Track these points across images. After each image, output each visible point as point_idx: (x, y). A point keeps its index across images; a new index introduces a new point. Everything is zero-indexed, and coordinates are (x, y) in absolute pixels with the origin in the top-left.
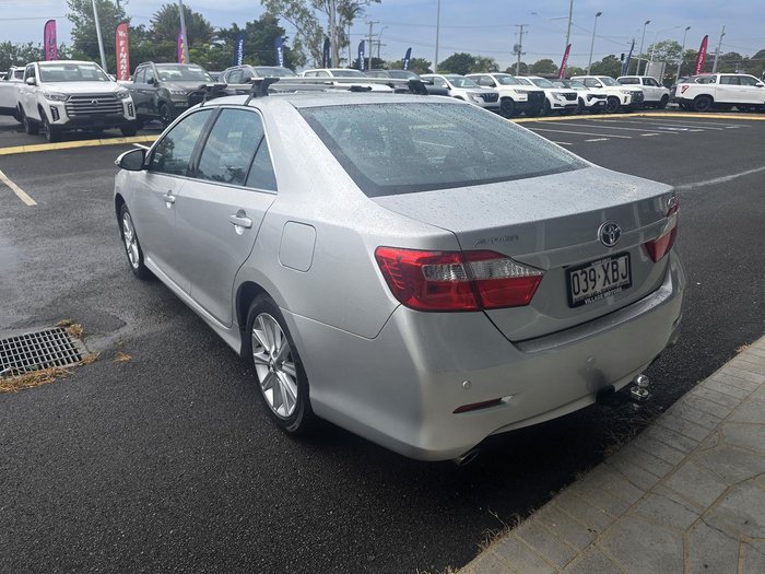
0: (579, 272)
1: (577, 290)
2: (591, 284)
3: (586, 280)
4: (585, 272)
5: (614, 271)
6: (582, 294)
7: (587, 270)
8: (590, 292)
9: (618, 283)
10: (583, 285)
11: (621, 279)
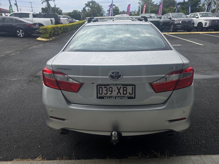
0: (103, 87)
1: (101, 93)
2: (109, 93)
3: (106, 90)
4: (107, 88)
5: (124, 90)
6: (103, 95)
7: (108, 87)
8: (108, 95)
9: (126, 96)
10: (105, 92)
11: (128, 94)
